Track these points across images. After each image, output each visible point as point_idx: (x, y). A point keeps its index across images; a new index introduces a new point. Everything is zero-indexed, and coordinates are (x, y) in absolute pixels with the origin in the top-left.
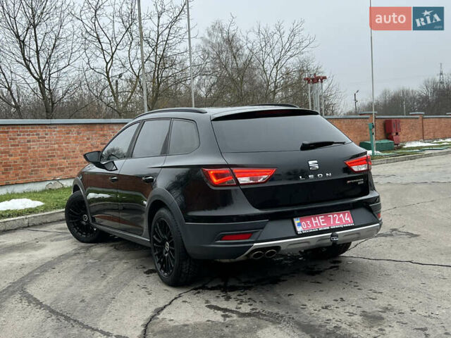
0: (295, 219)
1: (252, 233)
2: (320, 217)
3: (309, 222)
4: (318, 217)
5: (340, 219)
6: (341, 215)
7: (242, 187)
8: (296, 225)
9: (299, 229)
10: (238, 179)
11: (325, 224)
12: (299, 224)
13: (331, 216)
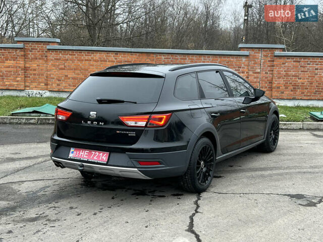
0: (72, 148)
5: (99, 157)
6: (101, 154)
8: (71, 152)
9: (71, 155)
10: (58, 116)
12: (73, 152)
13: (94, 153)
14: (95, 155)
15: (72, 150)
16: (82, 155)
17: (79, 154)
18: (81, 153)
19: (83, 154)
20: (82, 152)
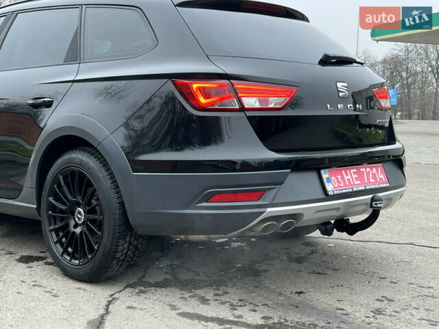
0: (322, 172)
1: (264, 191)
2: (352, 171)
3: (340, 177)
4: (349, 169)
5: (374, 176)
6: (374, 170)
7: (249, 114)
8: (325, 180)
9: (329, 187)
10: (243, 99)
11: (359, 182)
12: (329, 180)
13: (363, 170)
14: (368, 174)
15: (325, 175)
16: (348, 179)
17: (343, 178)
18: (346, 178)
19: (349, 177)
20: (347, 175)
